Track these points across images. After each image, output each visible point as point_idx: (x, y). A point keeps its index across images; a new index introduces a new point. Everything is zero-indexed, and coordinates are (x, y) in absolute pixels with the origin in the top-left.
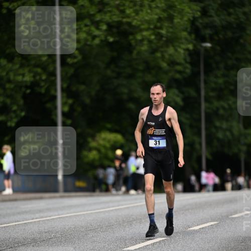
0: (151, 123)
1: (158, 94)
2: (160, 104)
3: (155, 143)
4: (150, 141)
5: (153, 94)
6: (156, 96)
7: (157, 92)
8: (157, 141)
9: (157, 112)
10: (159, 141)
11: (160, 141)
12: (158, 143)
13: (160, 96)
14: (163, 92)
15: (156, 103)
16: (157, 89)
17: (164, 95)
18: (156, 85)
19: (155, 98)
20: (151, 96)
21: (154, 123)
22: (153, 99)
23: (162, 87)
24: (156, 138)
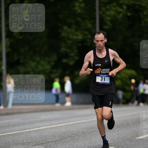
0: (98, 65)
1: (101, 41)
2: (103, 48)
3: (101, 79)
4: (97, 77)
5: (98, 41)
6: (100, 43)
8: (103, 77)
9: (100, 55)
10: (104, 78)
11: (105, 78)
12: (103, 79)
13: (103, 42)
14: (105, 38)
15: (100, 48)
16: (100, 37)
17: (106, 41)
19: (100, 45)
21: (100, 65)
22: (98, 45)
23: (104, 34)
24: (102, 75)
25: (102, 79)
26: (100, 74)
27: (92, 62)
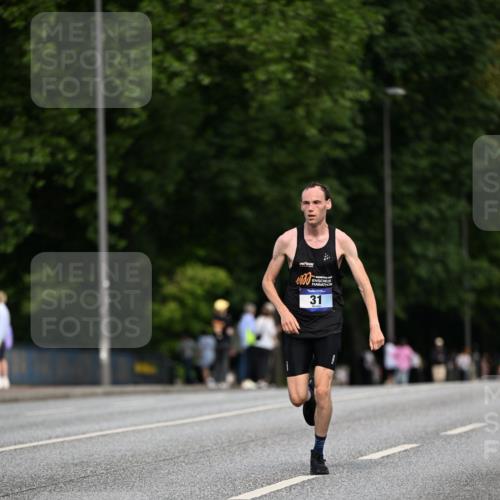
0: (307, 264)
1: (316, 202)
2: (320, 223)
3: (311, 300)
4: (301, 296)
5: (307, 203)
6: (312, 207)
7: (315, 199)
8: (317, 296)
9: (314, 239)
10: (320, 298)
11: (323, 296)
12: (317, 300)
13: (321, 206)
14: (327, 199)
15: (313, 222)
16: (314, 193)
17: (329, 206)
18: (313, 186)
19: (311, 211)
20: (303, 207)
21: (312, 264)
22: (307, 213)
23: (324, 189)
24: (313, 291)
25: (314, 300)
26: (310, 287)
27: (292, 255)
